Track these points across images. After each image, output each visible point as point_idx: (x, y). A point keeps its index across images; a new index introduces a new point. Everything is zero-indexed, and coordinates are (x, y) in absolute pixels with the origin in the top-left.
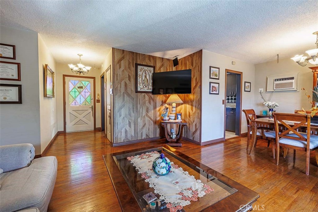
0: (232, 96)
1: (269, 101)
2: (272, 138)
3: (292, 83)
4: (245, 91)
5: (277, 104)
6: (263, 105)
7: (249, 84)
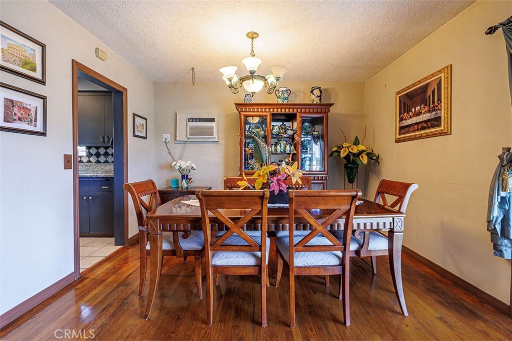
0: (106, 148)
1: (180, 159)
2: (195, 250)
3: (212, 128)
4: (135, 136)
5: (194, 165)
6: (171, 167)
7: (143, 122)
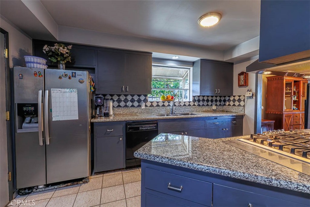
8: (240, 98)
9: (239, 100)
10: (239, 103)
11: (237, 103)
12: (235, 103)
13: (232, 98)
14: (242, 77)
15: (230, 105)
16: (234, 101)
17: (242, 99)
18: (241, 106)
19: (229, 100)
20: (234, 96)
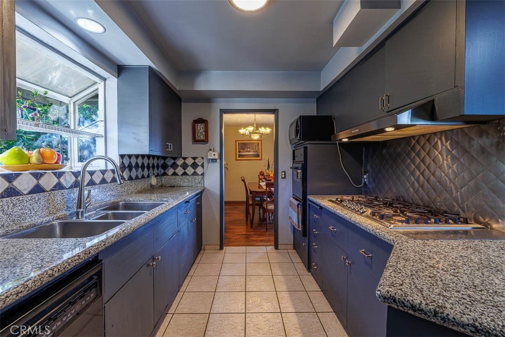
8: (196, 161)
9: (195, 166)
10: (193, 171)
11: (190, 171)
12: (186, 171)
13: (180, 162)
14: (200, 127)
15: (177, 175)
16: (185, 166)
17: (200, 164)
18: (198, 175)
19: (174, 166)
20: (185, 158)
